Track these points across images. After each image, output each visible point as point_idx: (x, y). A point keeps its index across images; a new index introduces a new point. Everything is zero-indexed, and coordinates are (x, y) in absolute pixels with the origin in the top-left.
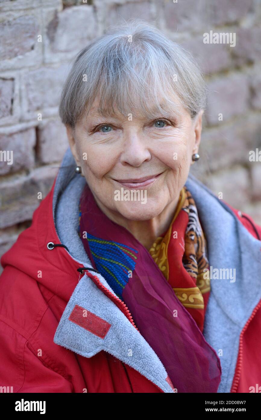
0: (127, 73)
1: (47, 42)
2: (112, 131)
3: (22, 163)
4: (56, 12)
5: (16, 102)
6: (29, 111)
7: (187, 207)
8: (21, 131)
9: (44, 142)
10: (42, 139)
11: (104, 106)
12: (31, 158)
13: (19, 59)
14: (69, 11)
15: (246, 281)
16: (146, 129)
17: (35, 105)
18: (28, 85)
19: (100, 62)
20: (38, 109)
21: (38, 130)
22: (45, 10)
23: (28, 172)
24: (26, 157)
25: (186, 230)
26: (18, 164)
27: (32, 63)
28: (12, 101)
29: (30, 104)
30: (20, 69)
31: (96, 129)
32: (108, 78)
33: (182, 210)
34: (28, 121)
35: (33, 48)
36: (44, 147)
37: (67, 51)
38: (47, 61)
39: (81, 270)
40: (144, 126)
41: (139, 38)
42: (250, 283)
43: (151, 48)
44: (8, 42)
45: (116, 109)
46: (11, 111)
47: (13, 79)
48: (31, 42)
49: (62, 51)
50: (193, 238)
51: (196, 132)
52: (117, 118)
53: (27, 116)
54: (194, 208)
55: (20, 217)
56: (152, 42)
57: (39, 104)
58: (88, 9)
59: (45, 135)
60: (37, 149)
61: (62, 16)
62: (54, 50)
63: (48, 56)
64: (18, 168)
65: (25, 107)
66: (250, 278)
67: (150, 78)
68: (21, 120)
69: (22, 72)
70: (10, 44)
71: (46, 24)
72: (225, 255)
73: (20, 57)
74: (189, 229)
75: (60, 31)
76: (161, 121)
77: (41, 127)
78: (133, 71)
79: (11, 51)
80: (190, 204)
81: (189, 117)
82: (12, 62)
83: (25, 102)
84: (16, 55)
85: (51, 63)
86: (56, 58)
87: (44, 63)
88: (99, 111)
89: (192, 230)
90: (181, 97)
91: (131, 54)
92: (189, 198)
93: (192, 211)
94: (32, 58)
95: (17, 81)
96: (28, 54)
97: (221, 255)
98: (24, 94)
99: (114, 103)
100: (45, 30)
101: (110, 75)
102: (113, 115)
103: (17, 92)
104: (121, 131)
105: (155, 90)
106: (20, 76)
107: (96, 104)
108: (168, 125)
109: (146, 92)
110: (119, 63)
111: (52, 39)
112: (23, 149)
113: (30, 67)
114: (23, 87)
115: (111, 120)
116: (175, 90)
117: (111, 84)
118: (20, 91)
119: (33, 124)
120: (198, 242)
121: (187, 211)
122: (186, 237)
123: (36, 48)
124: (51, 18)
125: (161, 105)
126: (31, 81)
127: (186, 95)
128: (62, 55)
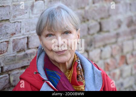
0: (56, 18)
1: (31, 11)
2: (52, 36)
3: (23, 48)
4: (33, 2)
5: (22, 29)
6: (25, 32)
7: (77, 60)
8: (23, 38)
9: (29, 42)
10: (29, 41)
11: (49, 28)
12: (26, 47)
13: (23, 16)
14: (37, 2)
15: (96, 83)
16: (62, 35)
17: (27, 30)
18: (25, 24)
19: (47, 16)
20: (28, 31)
21: (28, 38)
22: (30, 2)
23: (25, 51)
24: (25, 46)
25: (77, 67)
26: (22, 48)
27: (26, 17)
28: (21, 29)
29: (26, 30)
30: (23, 19)
31: (47, 36)
32: (50, 20)
33: (76, 61)
34: (25, 35)
35: (26, 13)
36: (30, 43)
37: (36, 14)
38: (31, 17)
39: (44, 81)
40: (62, 34)
41: (59, 8)
42: (97, 84)
43: (62, 11)
44: (20, 10)
45: (53, 29)
46: (20, 32)
47: (21, 22)
48: (26, 11)
49: (35, 14)
50: (79, 69)
51: (78, 35)
52: (53, 32)
53: (25, 33)
54: (79, 60)
55: (23, 65)
56: (63, 9)
57: (28, 30)
58: (42, 2)
59: (30, 39)
60: (27, 44)
61: (35, 3)
62: (33, 14)
63: (31, 15)
64: (22, 49)
65: (24, 31)
66: (97, 82)
67: (62, 19)
68: (23, 35)
69: (24, 20)
70: (20, 11)
71: (30, 6)
72: (90, 75)
73: (23, 15)
74: (78, 67)
75: (34, 8)
76: (67, 32)
77: (29, 37)
78: (57, 17)
79: (20, 13)
80: (78, 59)
81: (76, 31)
82: (21, 17)
83: (24, 29)
84: (22, 15)
85: (32, 18)
86: (33, 16)
87: (30, 18)
88: (47, 30)
89: (79, 67)
90: (73, 25)
91: (56, 13)
92: (77, 57)
93: (78, 61)
94: (26, 16)
95: (22, 23)
96: (25, 15)
97: (88, 75)
98: (24, 27)
99: (52, 27)
100: (30, 7)
101: (50, 19)
102: (52, 31)
103: (22, 26)
104: (55, 36)
105: (64, 23)
106: (23, 22)
107: (47, 28)
108: (69, 33)
109: (62, 23)
110: (53, 15)
111: (32, 10)
112: (24, 44)
113: (26, 19)
114: (24, 25)
115: (51, 33)
116: (71, 22)
117: (51, 22)
118: (23, 25)
119: (27, 36)
120: (81, 71)
121: (77, 61)
122: (77, 69)
123: (27, 13)
124: (32, 4)
125: (66, 27)
126: (26, 23)
127: (74, 24)
128: (35, 15)
